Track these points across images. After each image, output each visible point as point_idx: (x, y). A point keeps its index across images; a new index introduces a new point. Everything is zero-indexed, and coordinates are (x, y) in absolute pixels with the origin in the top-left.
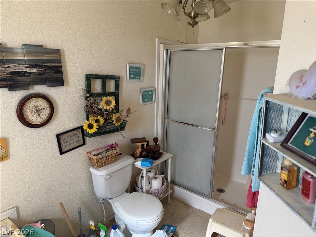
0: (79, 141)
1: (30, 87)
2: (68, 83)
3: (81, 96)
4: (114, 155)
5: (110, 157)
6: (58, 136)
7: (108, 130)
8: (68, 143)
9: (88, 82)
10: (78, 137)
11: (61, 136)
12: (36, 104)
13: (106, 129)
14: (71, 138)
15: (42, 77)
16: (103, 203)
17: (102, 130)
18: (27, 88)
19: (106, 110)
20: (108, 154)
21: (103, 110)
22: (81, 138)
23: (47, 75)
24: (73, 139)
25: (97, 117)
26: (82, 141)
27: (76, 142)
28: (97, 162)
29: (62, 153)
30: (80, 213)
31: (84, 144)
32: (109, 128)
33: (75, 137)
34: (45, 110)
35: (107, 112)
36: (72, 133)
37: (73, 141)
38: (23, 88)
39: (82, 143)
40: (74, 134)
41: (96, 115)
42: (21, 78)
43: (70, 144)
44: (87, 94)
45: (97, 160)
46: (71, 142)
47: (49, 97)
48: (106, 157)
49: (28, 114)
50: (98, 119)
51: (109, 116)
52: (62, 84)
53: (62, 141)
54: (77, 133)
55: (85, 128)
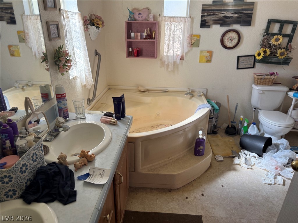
0: (251, 64)
1: (231, 25)
2: (254, 25)
3: (260, 34)
4: (271, 80)
5: (268, 80)
6: (238, 57)
7: (273, 61)
8: (243, 64)
9: (269, 24)
10: (251, 62)
11: (240, 58)
12: (231, 36)
13: (271, 60)
14: (246, 61)
15: (239, 19)
16: (254, 111)
17: (268, 60)
18: (229, 25)
19: (274, 45)
20: (267, 77)
21: (272, 45)
22: (253, 63)
23: (242, 19)
24: (247, 62)
25: (265, 49)
26: (253, 65)
27: (249, 64)
28: (257, 80)
29: (238, 68)
30: (237, 107)
31: (254, 67)
32: (274, 59)
33: (248, 61)
34: (235, 40)
35: (275, 46)
36: (247, 58)
37: (247, 63)
38: (227, 25)
39: (252, 66)
40: (248, 59)
41: (265, 47)
42: (227, 20)
43: (244, 65)
44: (265, 33)
45: (258, 79)
46: (245, 63)
47: (240, 33)
48: (265, 79)
49: (226, 40)
50: (266, 50)
51: (275, 50)
52: (250, 25)
53: (240, 61)
54: (251, 59)
55: (256, 55)
